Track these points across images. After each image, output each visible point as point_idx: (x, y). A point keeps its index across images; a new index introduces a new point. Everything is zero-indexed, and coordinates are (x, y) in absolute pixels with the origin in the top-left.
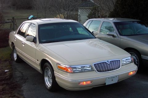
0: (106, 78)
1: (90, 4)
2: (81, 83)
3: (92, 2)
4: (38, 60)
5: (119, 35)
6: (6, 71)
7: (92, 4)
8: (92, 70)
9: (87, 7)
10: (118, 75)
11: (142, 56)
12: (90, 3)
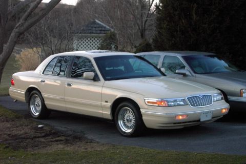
0: (201, 113)
1: (97, 29)
2: (177, 118)
3: (98, 24)
4: (106, 102)
5: (193, 74)
6: (40, 126)
7: (100, 29)
8: (186, 104)
9: (90, 33)
10: (213, 111)
11: (228, 97)
12: (96, 26)
